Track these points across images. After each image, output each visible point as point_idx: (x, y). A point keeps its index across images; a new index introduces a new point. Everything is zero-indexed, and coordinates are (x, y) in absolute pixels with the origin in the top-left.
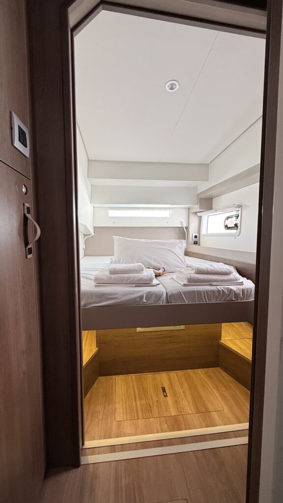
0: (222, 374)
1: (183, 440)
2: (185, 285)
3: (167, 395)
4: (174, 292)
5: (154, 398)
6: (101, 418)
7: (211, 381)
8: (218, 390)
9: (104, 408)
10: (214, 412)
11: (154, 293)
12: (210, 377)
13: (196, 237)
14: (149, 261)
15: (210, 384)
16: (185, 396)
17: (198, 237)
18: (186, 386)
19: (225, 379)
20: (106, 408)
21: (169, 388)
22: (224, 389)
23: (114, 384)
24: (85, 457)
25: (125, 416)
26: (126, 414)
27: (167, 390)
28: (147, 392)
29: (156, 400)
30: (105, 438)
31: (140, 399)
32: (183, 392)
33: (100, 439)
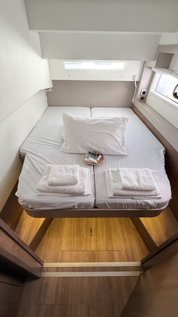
0: (129, 221)
1: (94, 269)
2: (110, 198)
3: (92, 235)
4: (101, 203)
5: (84, 236)
6: (53, 247)
7: (120, 227)
8: (123, 235)
9: (56, 241)
10: (116, 252)
11: (84, 204)
12: (121, 223)
13: (144, 93)
14: (91, 146)
15: (119, 229)
16: (102, 236)
17: (146, 93)
18: (105, 229)
19: (130, 226)
20: (57, 240)
21: (94, 229)
22: (126, 234)
23: (63, 223)
24: (43, 273)
25: (67, 247)
26: (67, 246)
27: (93, 231)
28: (82, 231)
29: (85, 238)
30: (54, 262)
31: (77, 235)
32: (102, 234)
33: (52, 262)
